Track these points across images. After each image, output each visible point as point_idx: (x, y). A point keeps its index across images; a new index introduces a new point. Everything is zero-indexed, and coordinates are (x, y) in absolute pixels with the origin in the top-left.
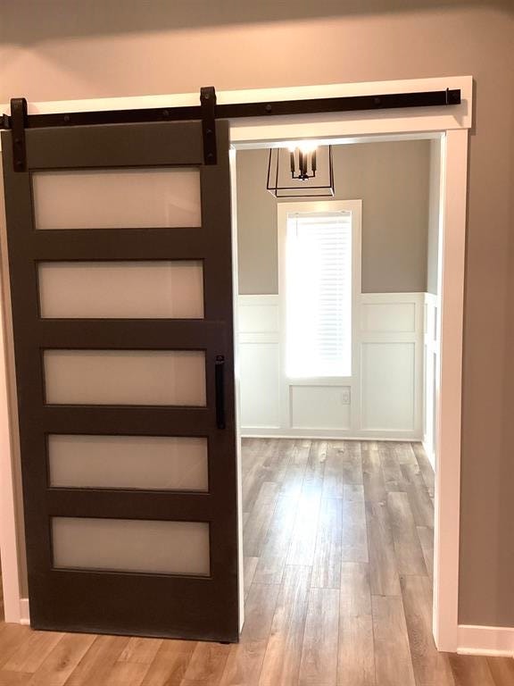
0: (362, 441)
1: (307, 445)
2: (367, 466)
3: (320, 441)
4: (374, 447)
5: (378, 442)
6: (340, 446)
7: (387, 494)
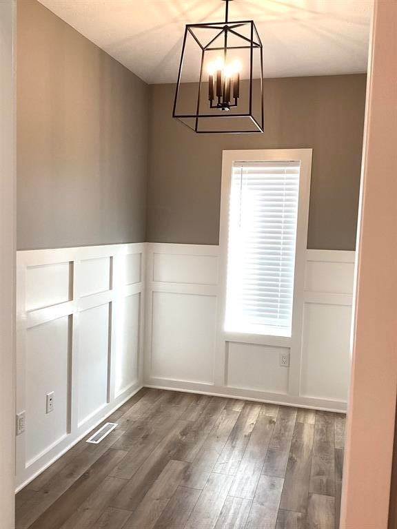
0: (299, 409)
1: (238, 408)
2: (296, 447)
3: (253, 403)
4: (311, 420)
5: (317, 412)
6: (274, 414)
7: (309, 497)
